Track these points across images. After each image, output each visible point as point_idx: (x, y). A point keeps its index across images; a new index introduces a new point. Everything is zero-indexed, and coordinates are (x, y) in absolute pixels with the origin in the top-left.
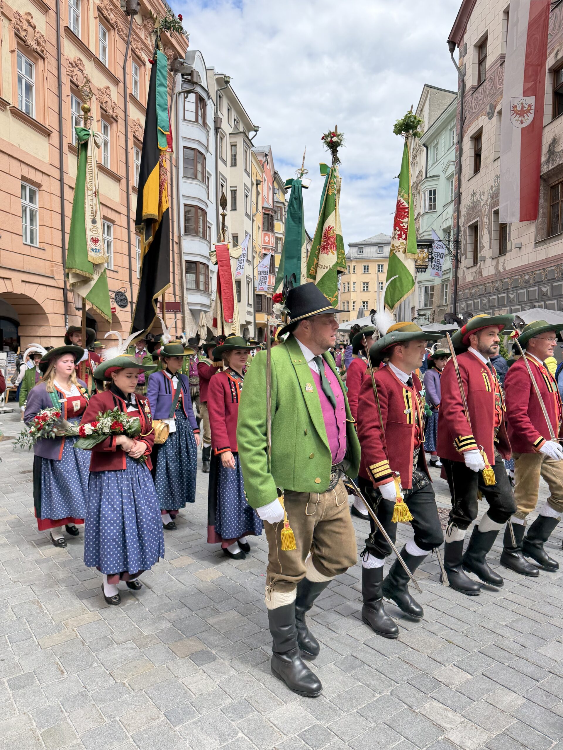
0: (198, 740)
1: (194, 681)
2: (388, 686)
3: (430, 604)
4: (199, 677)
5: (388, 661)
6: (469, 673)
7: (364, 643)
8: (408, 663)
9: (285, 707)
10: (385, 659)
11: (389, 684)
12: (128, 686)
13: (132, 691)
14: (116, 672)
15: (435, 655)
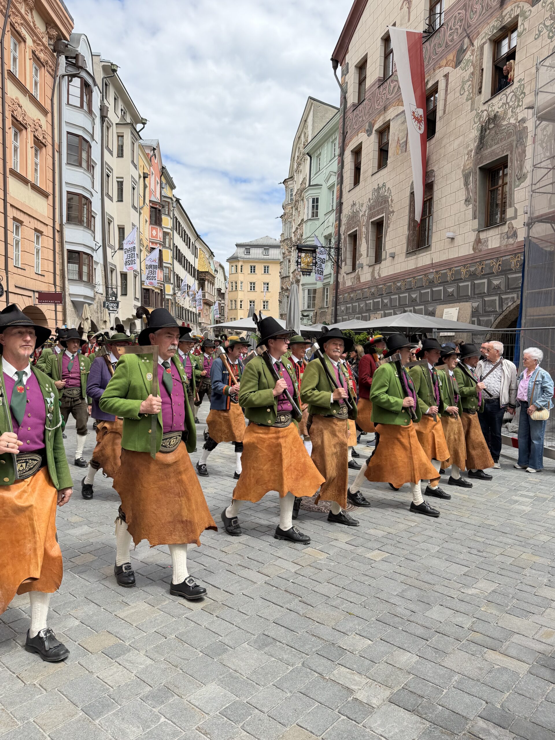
0: (120, 730)
1: (110, 674)
2: (299, 658)
3: (330, 581)
4: (115, 670)
5: (297, 636)
6: (370, 640)
7: (274, 622)
8: (315, 636)
9: (204, 689)
10: (294, 634)
11: (300, 656)
12: (39, 687)
13: (45, 691)
14: (23, 675)
15: (339, 626)
